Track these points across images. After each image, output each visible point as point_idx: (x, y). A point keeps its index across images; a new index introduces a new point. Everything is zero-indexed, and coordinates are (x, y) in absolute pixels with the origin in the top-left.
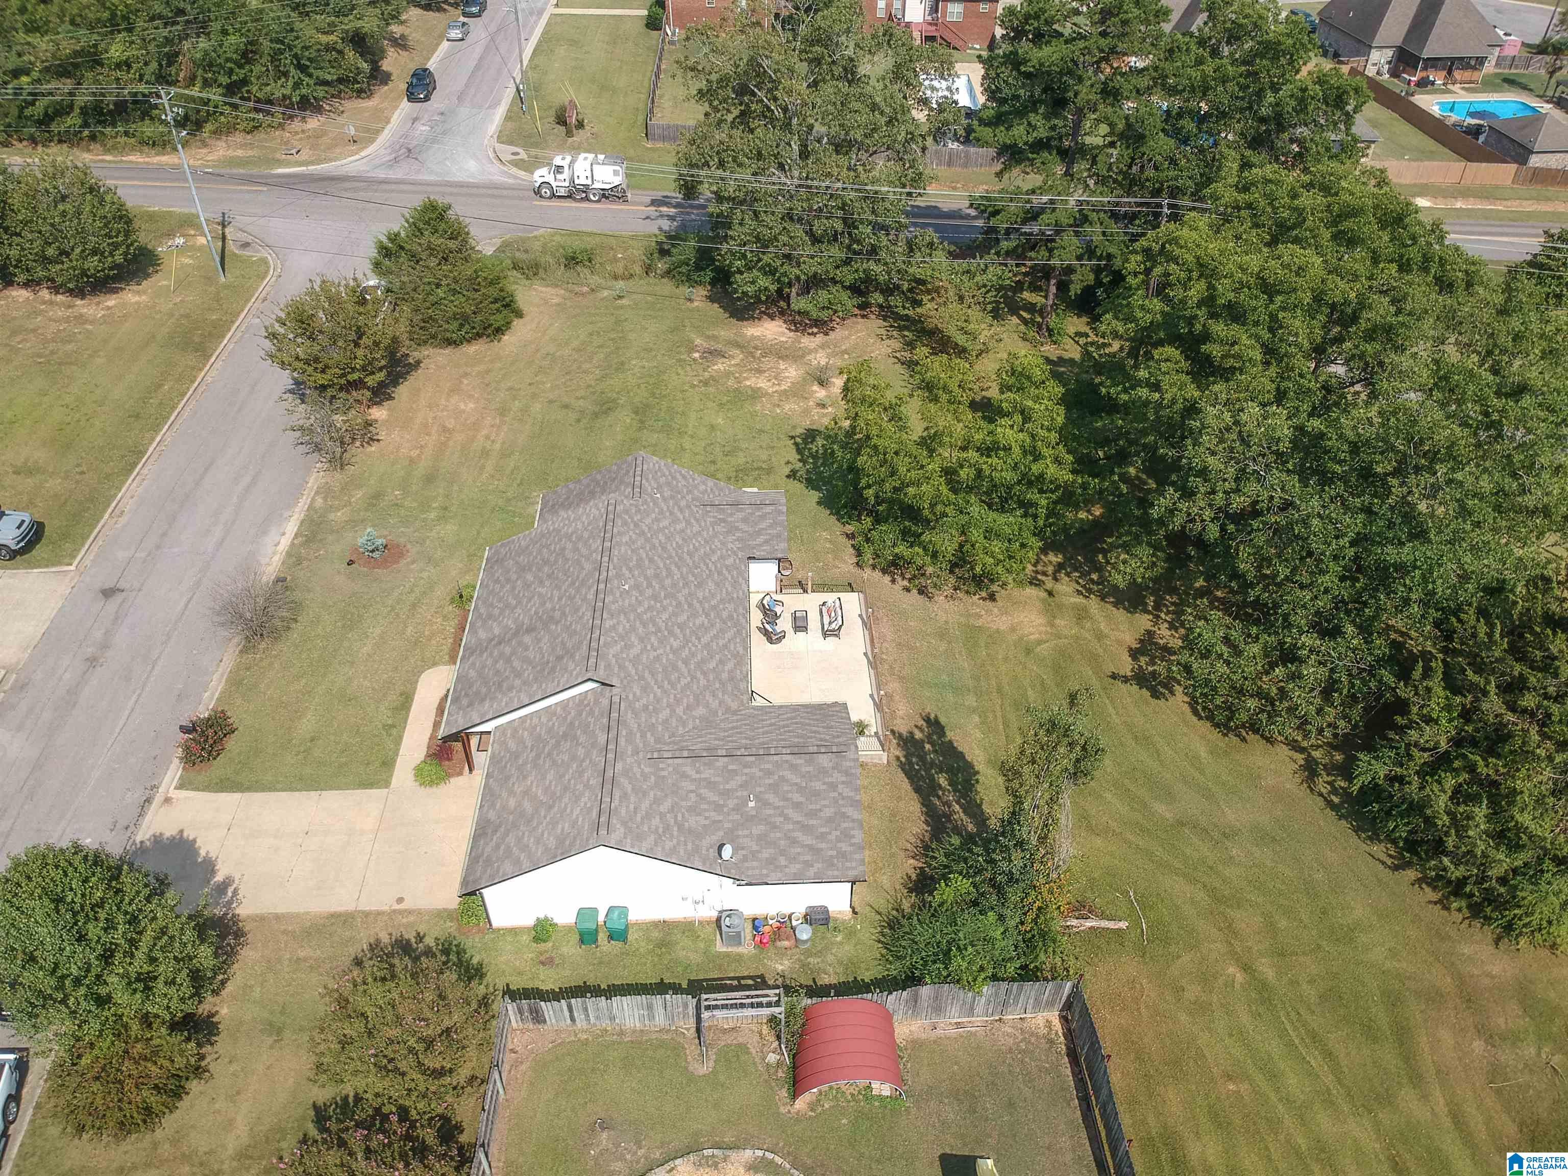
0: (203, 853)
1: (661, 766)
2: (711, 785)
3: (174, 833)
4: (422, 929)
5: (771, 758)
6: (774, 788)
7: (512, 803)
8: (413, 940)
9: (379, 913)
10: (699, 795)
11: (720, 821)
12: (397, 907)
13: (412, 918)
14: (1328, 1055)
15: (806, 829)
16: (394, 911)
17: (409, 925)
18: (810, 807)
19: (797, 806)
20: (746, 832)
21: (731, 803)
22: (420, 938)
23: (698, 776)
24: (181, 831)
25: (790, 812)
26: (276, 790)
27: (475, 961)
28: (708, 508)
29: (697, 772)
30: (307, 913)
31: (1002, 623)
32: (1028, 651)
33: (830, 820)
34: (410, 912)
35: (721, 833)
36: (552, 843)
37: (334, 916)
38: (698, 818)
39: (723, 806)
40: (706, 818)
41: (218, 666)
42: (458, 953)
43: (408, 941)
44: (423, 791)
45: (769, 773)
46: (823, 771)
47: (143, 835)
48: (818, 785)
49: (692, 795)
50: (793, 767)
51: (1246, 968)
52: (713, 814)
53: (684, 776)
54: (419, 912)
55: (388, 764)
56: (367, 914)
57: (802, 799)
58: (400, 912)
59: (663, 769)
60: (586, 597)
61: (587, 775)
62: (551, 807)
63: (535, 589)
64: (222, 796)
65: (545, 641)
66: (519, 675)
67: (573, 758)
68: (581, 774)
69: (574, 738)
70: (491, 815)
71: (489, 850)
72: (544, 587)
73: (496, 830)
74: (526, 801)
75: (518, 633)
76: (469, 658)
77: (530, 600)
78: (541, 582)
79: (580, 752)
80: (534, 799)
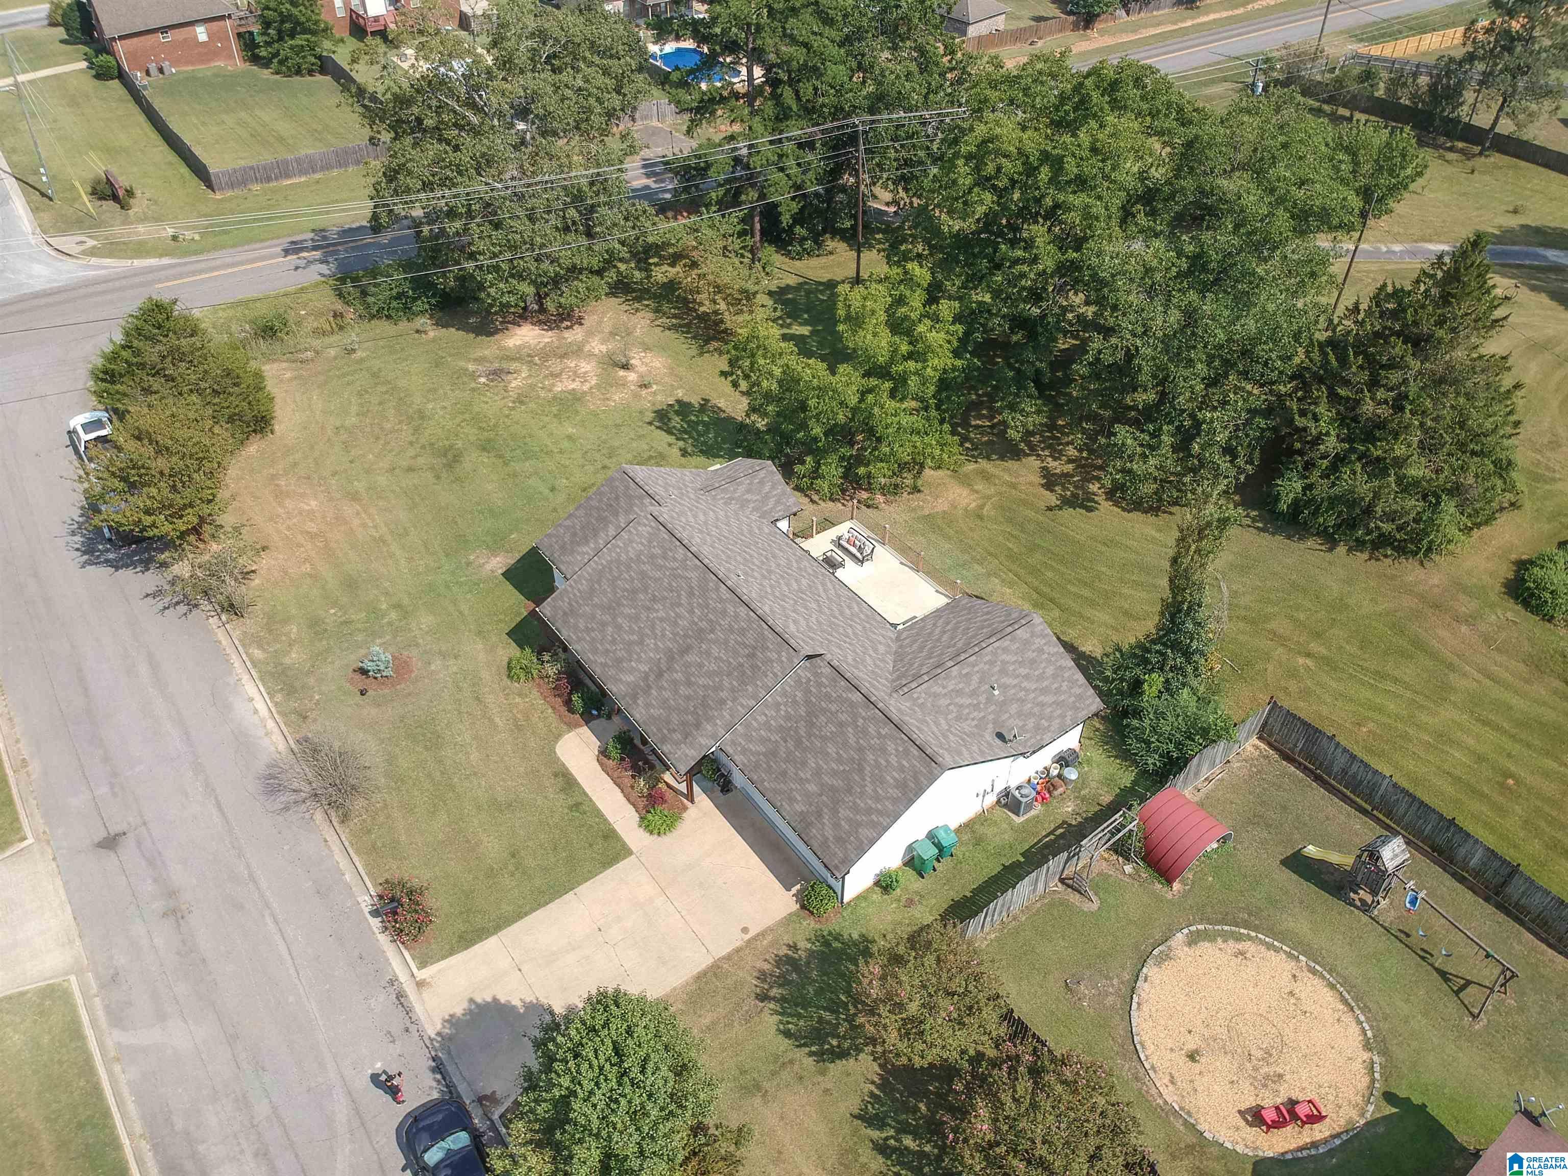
0: (516, 1002)
1: (915, 696)
2: (959, 693)
3: (465, 1005)
4: (787, 939)
5: (986, 651)
6: (1003, 672)
7: (812, 788)
8: (790, 953)
9: (738, 950)
10: (956, 705)
11: (984, 717)
12: (747, 937)
13: (769, 938)
14: (1396, 680)
15: (1044, 691)
16: (749, 941)
17: (773, 944)
18: (1036, 673)
19: (1027, 677)
20: (1007, 715)
21: (982, 699)
22: (794, 947)
23: (946, 691)
24: (471, 1001)
25: (1025, 684)
26: (526, 914)
27: (855, 936)
28: (713, 493)
29: (944, 688)
30: (675, 989)
31: (942, 505)
32: (980, 517)
33: (1055, 676)
34: (762, 934)
35: (991, 726)
36: (895, 793)
37: (701, 977)
38: (969, 722)
39: (979, 704)
40: (973, 719)
41: (329, 848)
42: (836, 939)
43: (786, 955)
44: (667, 839)
45: (992, 663)
46: (1026, 643)
47: (432, 1027)
48: (1030, 655)
49: (951, 707)
50: (1005, 650)
51: (1308, 655)
52: (976, 714)
53: (936, 695)
54: (770, 929)
55: (610, 835)
56: (728, 958)
57: (1027, 671)
58: (755, 938)
59: (918, 698)
60: (721, 599)
61: (872, 730)
62: (861, 770)
63: (648, 617)
64: (477, 948)
65: (715, 651)
66: (718, 688)
67: (841, 725)
68: (865, 732)
69: (824, 711)
70: (799, 807)
71: (829, 832)
72: (657, 611)
73: (819, 815)
74: (826, 779)
75: (673, 658)
76: (635, 702)
77: (653, 628)
78: (648, 609)
79: (843, 717)
80: (834, 773)
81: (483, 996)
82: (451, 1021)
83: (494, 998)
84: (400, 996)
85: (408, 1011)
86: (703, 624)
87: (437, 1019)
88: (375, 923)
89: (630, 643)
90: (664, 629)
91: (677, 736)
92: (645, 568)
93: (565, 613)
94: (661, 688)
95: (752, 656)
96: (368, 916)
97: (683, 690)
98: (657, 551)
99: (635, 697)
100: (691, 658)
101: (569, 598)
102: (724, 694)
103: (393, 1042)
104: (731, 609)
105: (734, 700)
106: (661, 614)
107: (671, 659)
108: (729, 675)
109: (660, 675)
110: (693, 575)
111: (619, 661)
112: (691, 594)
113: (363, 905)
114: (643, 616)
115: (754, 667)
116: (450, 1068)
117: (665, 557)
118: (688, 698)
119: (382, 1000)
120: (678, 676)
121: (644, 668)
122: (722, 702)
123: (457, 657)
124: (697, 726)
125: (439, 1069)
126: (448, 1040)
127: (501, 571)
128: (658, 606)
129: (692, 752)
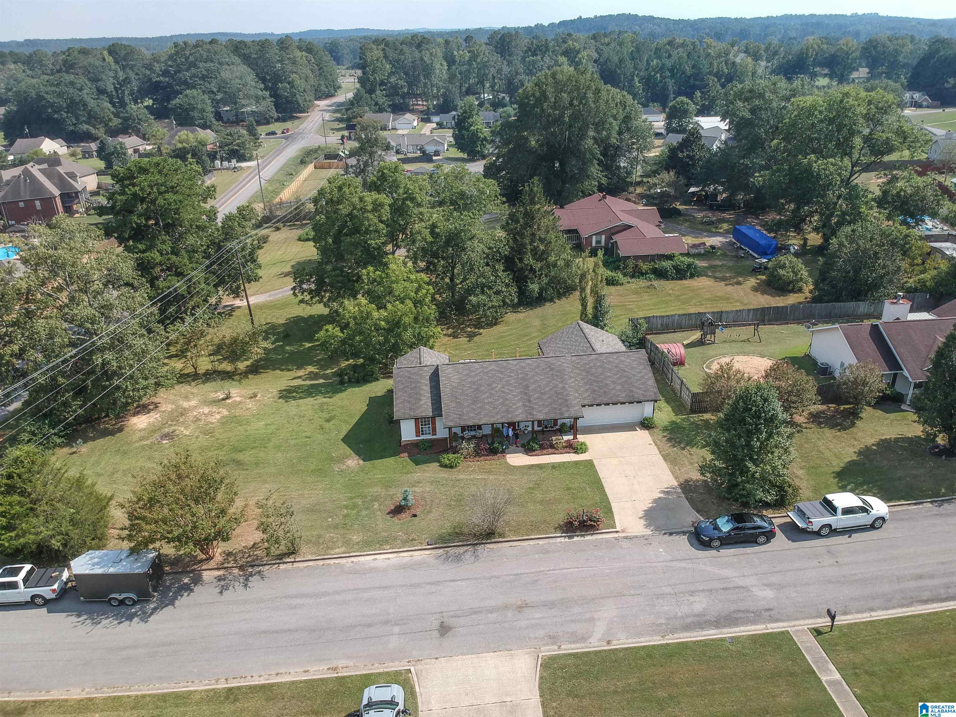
3: (642, 520)
4: (660, 437)
6: (597, 337)
7: (619, 387)
9: (658, 448)
12: (653, 444)
13: (657, 440)
16: (655, 445)
17: (660, 440)
19: (602, 335)
22: (665, 436)
24: (641, 518)
26: (605, 493)
27: (669, 423)
30: (668, 466)
36: (641, 367)
41: (516, 546)
42: (668, 427)
43: (667, 439)
44: (591, 449)
45: (593, 336)
46: (589, 328)
47: (648, 532)
50: (589, 332)
54: (653, 439)
55: (579, 462)
56: (660, 451)
57: (599, 334)
58: (655, 443)
61: (611, 360)
62: (625, 371)
63: (496, 391)
64: (614, 510)
65: (537, 379)
66: (556, 386)
67: (600, 366)
68: (610, 362)
69: (591, 368)
70: (623, 395)
71: (641, 392)
72: (497, 387)
73: (632, 391)
74: (620, 381)
77: (503, 392)
79: (599, 364)
80: (619, 378)
81: (641, 514)
82: (647, 526)
83: (644, 511)
84: (626, 538)
85: (636, 537)
86: (521, 376)
87: (645, 530)
88: (576, 539)
89: (502, 403)
90: (508, 389)
91: (564, 409)
92: (470, 380)
93: (459, 418)
94: (536, 404)
95: (552, 369)
96: (569, 540)
98: (465, 373)
99: (531, 413)
100: (532, 387)
101: (453, 413)
102: (560, 385)
103: (651, 544)
104: (523, 364)
105: (566, 384)
106: (499, 387)
107: (526, 394)
108: (553, 380)
109: (529, 401)
110: (493, 367)
111: (507, 411)
112: (502, 372)
113: (563, 541)
114: (493, 392)
115: (558, 371)
116: (673, 531)
117: (472, 371)
118: (550, 397)
119: (625, 544)
120: (536, 395)
121: (520, 404)
122: (564, 388)
123: (419, 482)
124: (566, 400)
125: (671, 534)
126: (657, 529)
127: (361, 462)
128: (494, 386)
129: (576, 408)
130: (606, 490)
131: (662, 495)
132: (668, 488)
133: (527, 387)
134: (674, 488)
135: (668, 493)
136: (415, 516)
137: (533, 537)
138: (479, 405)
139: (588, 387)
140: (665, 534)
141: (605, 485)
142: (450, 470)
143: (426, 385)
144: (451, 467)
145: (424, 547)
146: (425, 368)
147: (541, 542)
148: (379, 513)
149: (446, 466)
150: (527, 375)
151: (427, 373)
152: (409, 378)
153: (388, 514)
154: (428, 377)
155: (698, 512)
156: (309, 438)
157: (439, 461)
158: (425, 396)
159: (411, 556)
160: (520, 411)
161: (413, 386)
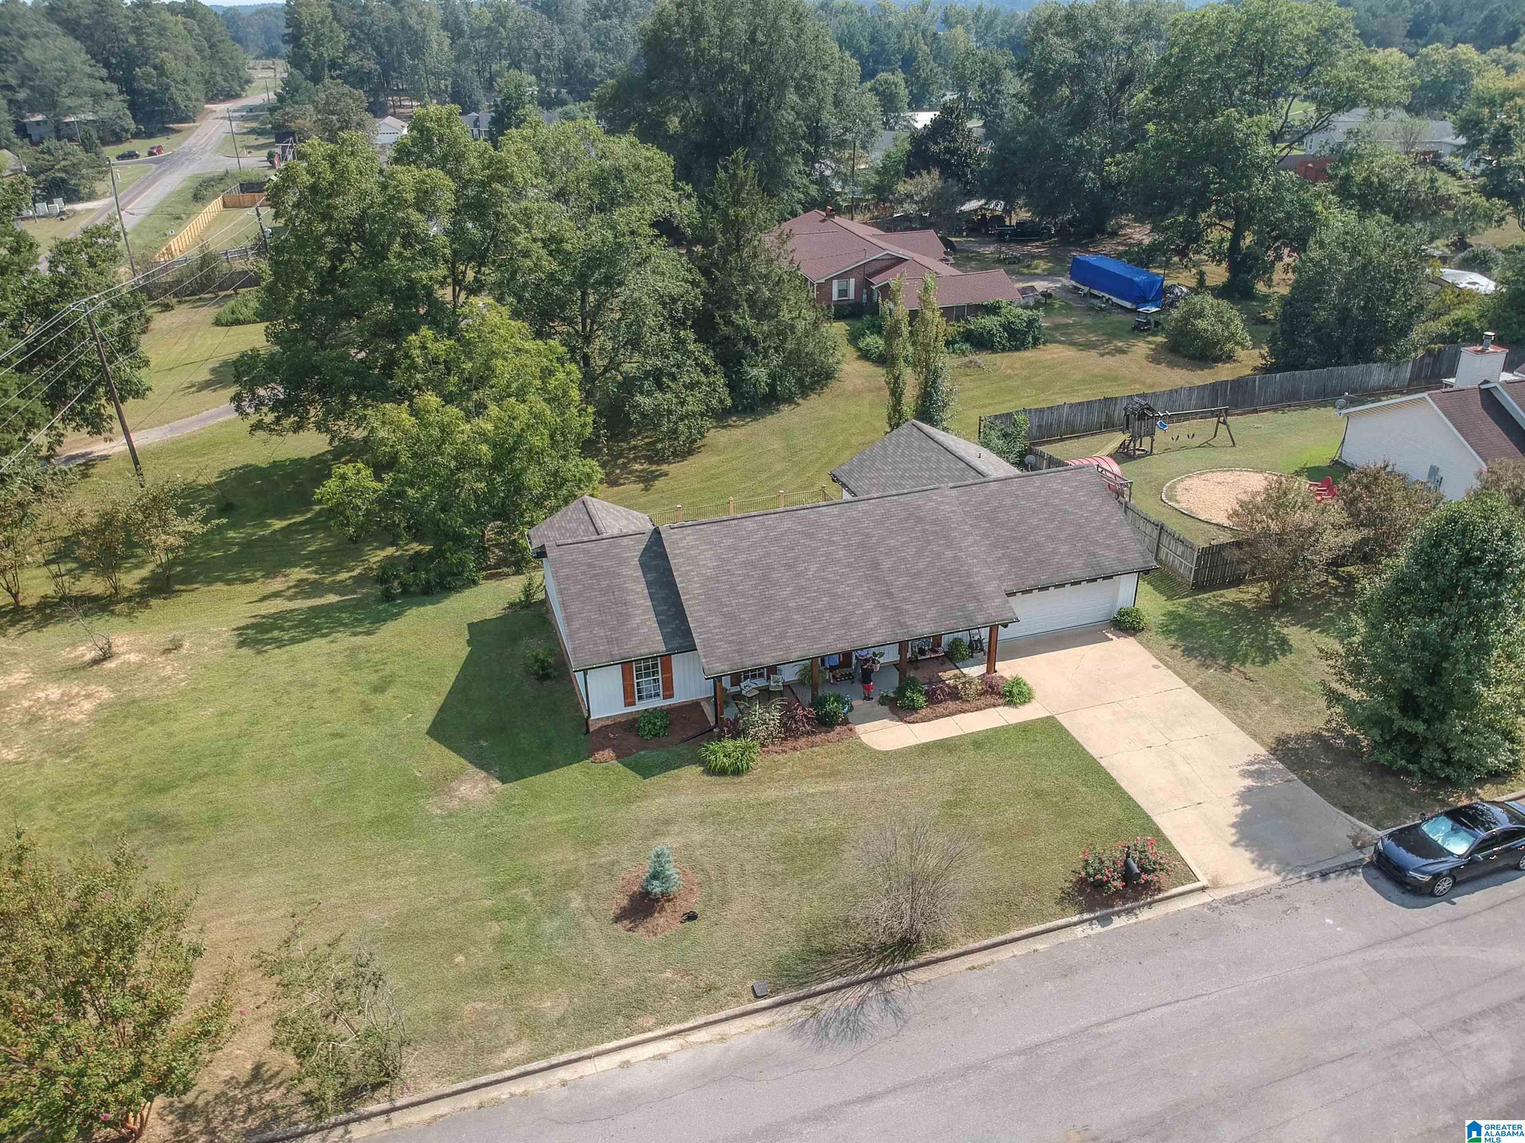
0: (1239, 810)
3: (1241, 850)
4: (1165, 648)
7: (1064, 549)
8: (1180, 649)
9: (1177, 674)
12: (1163, 667)
13: (1164, 656)
16: (1167, 667)
17: (1170, 656)
22: (1175, 646)
24: (1234, 844)
26: (1126, 794)
34: (1160, 659)
37: (1207, 697)
41: (984, 965)
42: (1167, 625)
43: (1183, 651)
54: (1155, 655)
56: (1186, 679)
58: (1164, 663)
60: (836, 516)
63: (809, 579)
64: (1167, 833)
65: (893, 542)
70: (1079, 564)
71: (1113, 554)
73: (1092, 555)
74: (1062, 536)
75: (877, 578)
76: (907, 626)
77: (823, 579)
78: (798, 575)
79: (1008, 501)
80: (1059, 529)
81: (1231, 834)
82: (1261, 862)
83: (1233, 825)
84: (1231, 900)
85: (1253, 895)
86: (855, 540)
87: (1261, 874)
88: (1119, 922)
89: (830, 606)
90: (836, 573)
91: (971, 606)
92: (742, 558)
93: (738, 651)
94: (905, 600)
95: (919, 520)
96: (1106, 928)
97: (922, 583)
98: (728, 542)
99: (901, 625)
100: (887, 564)
101: (720, 640)
102: (949, 554)
103: (1297, 909)
104: (854, 514)
105: (961, 550)
106: (813, 568)
108: (929, 542)
109: (890, 595)
110: (787, 525)
111: (845, 623)
112: (811, 536)
113: (1090, 932)
114: (803, 582)
115: (933, 522)
116: (1324, 866)
117: (742, 538)
118: (932, 583)
119: (1239, 917)
120: (903, 580)
121: (869, 605)
122: (956, 558)
123: (667, 822)
124: (970, 586)
125: (1324, 875)
126: (1286, 866)
127: (496, 785)
128: (802, 567)
129: (997, 602)
130: (1124, 784)
131: (1249, 782)
132: (1251, 763)
133: (875, 565)
134: (1264, 762)
135: (1258, 774)
136: (692, 917)
137: (1015, 934)
138: (778, 615)
139: (999, 553)
140: (1311, 876)
141: (1114, 775)
142: (736, 780)
143: (635, 580)
144: (737, 772)
145: (750, 1007)
146: (625, 541)
147: (1041, 945)
148: (589, 921)
149: (722, 772)
150: (867, 536)
151: (634, 552)
152: (590, 565)
153: (617, 919)
154: (636, 561)
155: (1349, 810)
156: (341, 736)
157: (701, 761)
158: (637, 606)
159: (723, 1039)
160: (874, 621)
161: (604, 584)
